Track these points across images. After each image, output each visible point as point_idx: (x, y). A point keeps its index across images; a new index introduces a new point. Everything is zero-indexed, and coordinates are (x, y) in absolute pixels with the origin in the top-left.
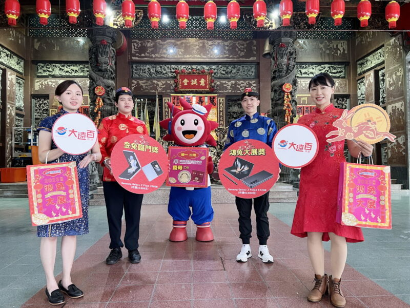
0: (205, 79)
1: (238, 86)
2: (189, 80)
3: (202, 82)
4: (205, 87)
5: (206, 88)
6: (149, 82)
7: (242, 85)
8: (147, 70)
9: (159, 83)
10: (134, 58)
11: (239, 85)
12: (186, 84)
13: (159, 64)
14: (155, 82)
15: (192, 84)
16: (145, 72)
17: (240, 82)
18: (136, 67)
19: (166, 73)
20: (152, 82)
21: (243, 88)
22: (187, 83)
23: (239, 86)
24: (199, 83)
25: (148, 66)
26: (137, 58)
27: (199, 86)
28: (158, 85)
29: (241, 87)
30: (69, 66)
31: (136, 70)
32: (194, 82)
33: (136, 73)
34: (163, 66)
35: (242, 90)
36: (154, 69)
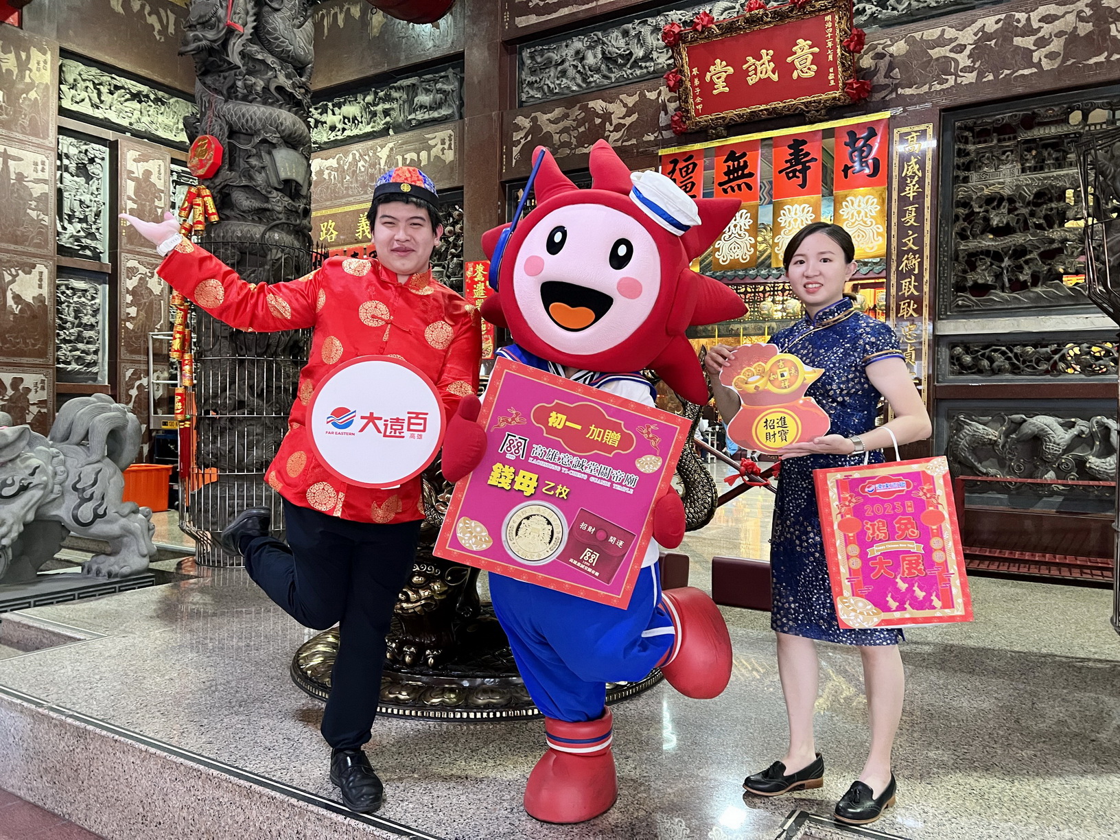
0: (818, 41)
1: (1018, 41)
2: (736, 61)
3: (803, 54)
4: (819, 82)
5: (826, 88)
6: (576, 112)
7: (1047, 29)
8: (570, 61)
9: (611, 107)
10: (522, 22)
11: (1028, 31)
12: (721, 87)
13: (617, 25)
14: (598, 105)
15: (751, 81)
16: (564, 73)
17: (1035, 16)
18: (532, 58)
19: (647, 57)
20: (585, 108)
21: (1056, 45)
22: (728, 80)
23: (1027, 42)
24: (784, 68)
25: (577, 44)
26: (533, 19)
27: (787, 82)
28: (607, 116)
29: (1042, 43)
30: (339, 106)
31: (533, 72)
32: (762, 68)
33: (531, 84)
34: (633, 27)
35: (1051, 56)
36: (599, 49)
